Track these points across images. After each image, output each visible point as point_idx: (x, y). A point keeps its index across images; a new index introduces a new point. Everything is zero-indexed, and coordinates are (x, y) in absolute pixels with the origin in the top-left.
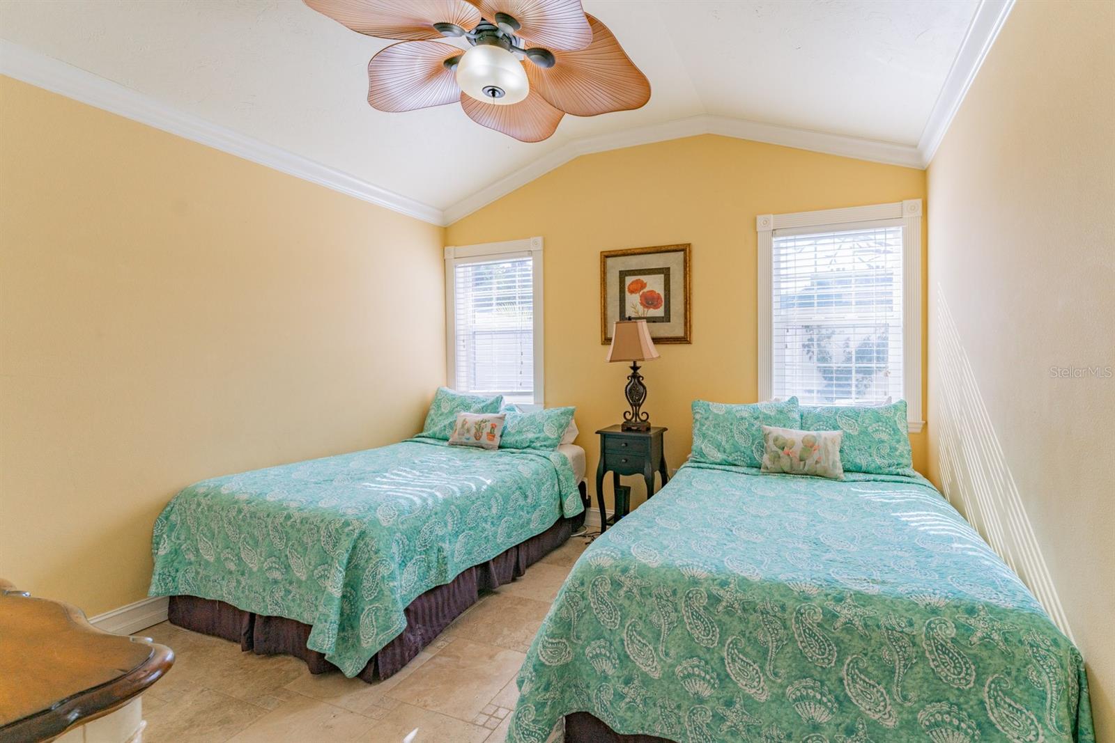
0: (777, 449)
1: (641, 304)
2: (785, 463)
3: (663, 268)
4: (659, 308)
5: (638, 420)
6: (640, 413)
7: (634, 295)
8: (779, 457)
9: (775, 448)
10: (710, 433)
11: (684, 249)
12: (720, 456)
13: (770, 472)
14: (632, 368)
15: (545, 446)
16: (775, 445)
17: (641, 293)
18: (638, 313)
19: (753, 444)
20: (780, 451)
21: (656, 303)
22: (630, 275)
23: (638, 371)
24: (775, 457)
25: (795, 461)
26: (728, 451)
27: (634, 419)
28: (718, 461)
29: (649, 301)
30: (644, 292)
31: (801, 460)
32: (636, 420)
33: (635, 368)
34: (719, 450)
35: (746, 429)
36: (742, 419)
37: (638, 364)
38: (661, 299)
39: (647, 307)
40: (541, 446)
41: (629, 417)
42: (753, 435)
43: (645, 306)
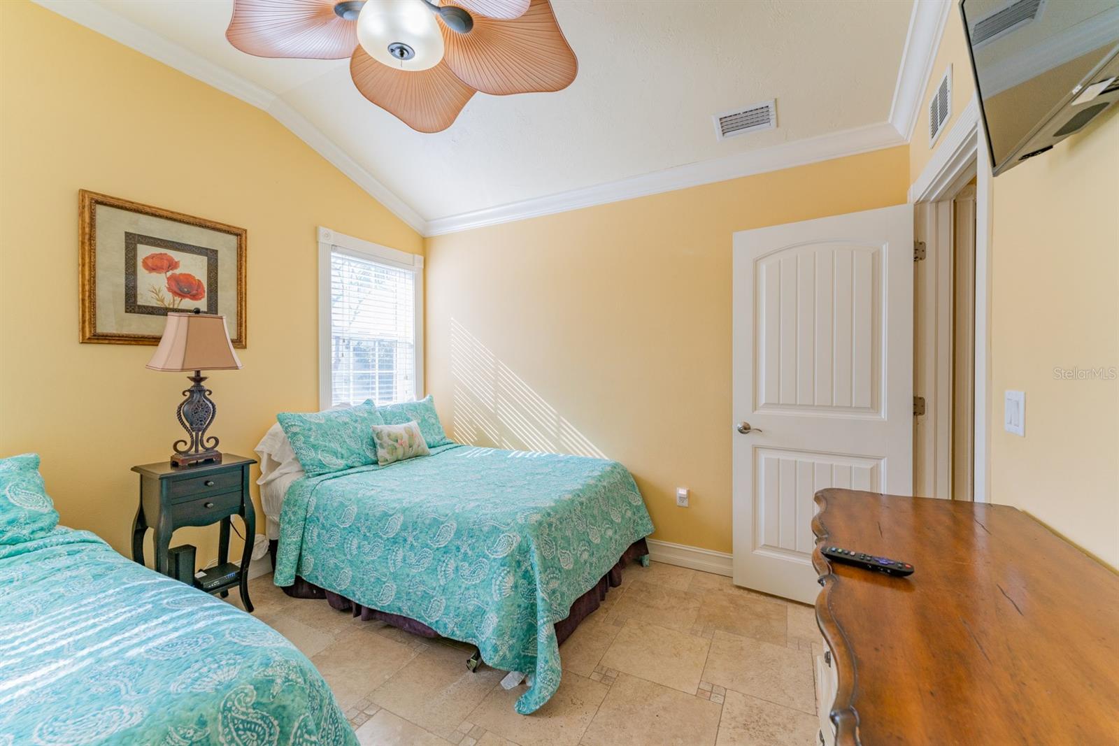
0: (393, 443)
1: (170, 289)
2: (400, 453)
3: (207, 249)
4: (200, 299)
5: (200, 448)
6: (205, 439)
7: (154, 274)
8: (396, 449)
9: (391, 442)
10: (321, 443)
11: (239, 234)
12: (342, 463)
13: (389, 463)
14: (192, 379)
15: (42, 529)
16: (390, 439)
17: (169, 274)
18: (162, 301)
19: (362, 444)
20: (396, 444)
21: (194, 292)
22: (147, 244)
23: (203, 383)
24: (393, 450)
25: (407, 449)
26: (345, 455)
27: (194, 449)
28: (341, 467)
29: (183, 287)
30: (173, 274)
31: (410, 447)
32: (197, 450)
33: (198, 379)
34: (337, 457)
35: (353, 432)
36: (345, 424)
37: (203, 374)
38: (203, 288)
39: (180, 295)
40: (33, 532)
41: (181, 447)
42: (360, 437)
43: (175, 293)
